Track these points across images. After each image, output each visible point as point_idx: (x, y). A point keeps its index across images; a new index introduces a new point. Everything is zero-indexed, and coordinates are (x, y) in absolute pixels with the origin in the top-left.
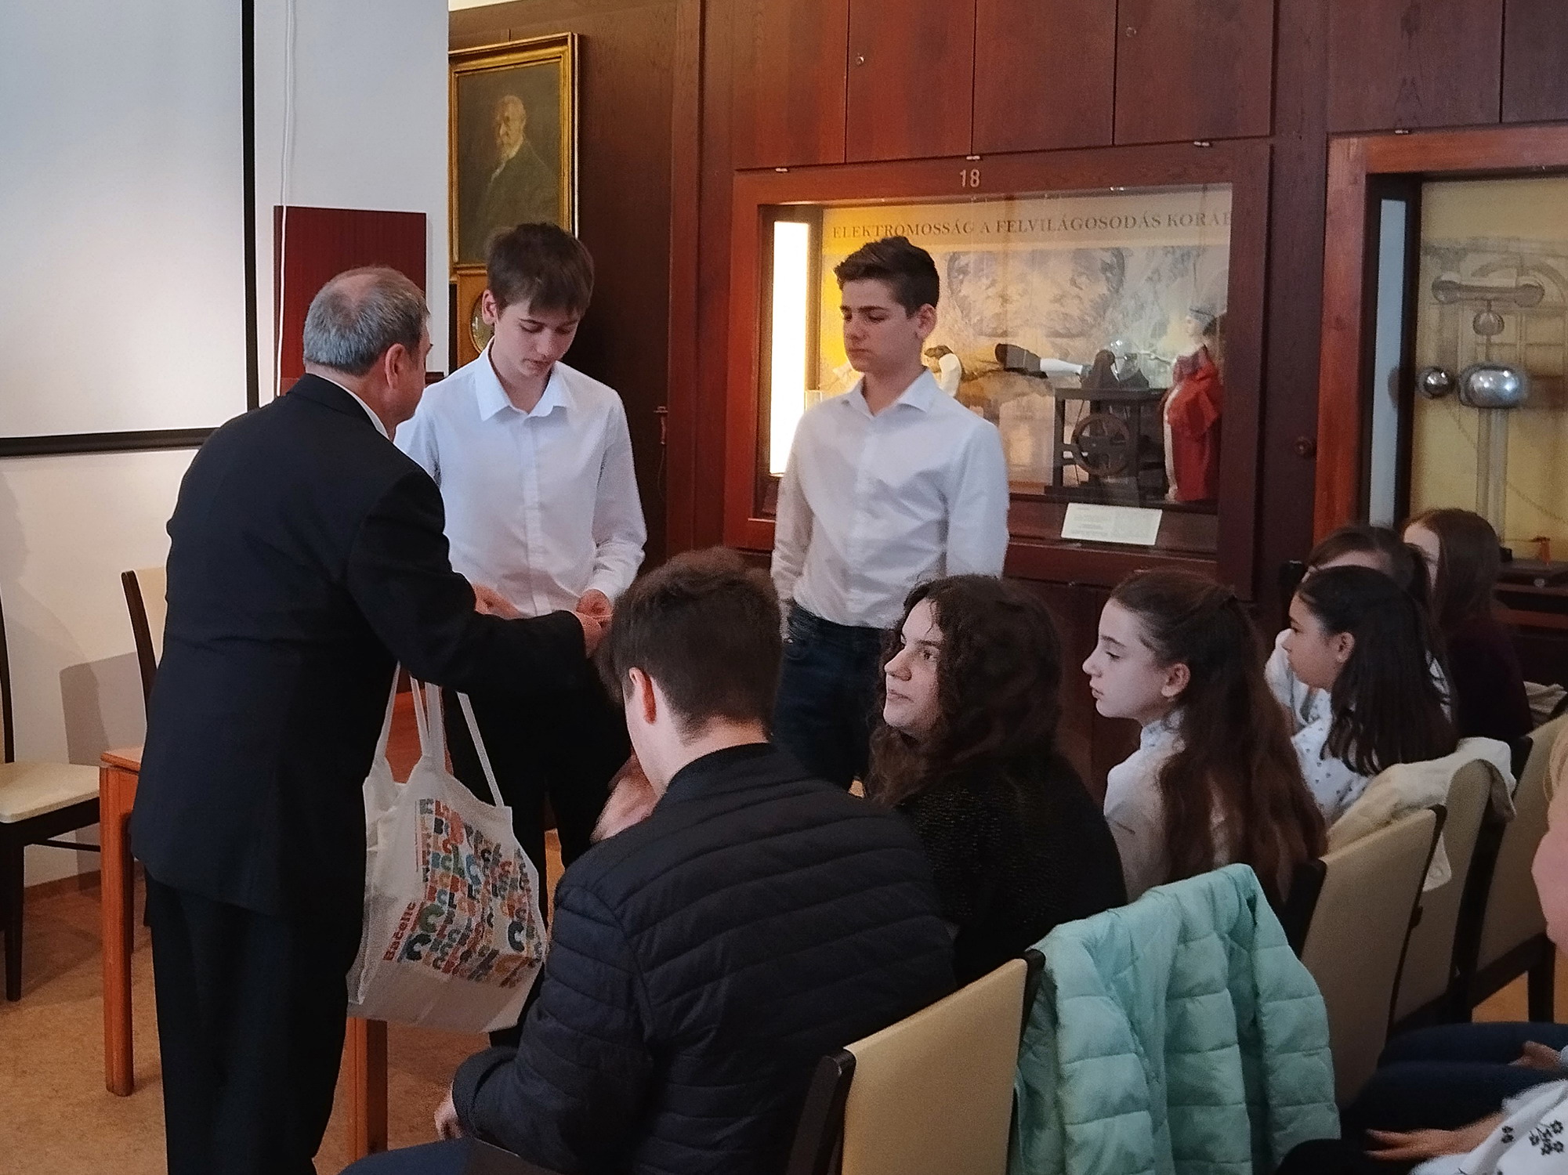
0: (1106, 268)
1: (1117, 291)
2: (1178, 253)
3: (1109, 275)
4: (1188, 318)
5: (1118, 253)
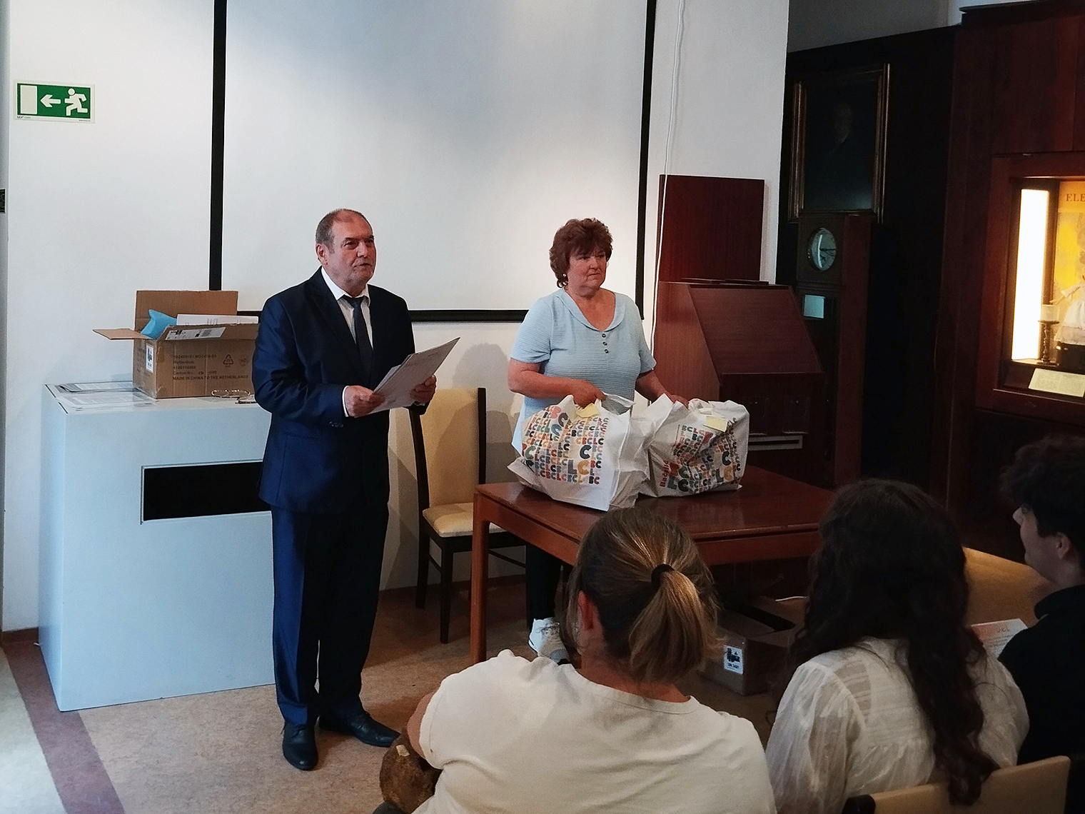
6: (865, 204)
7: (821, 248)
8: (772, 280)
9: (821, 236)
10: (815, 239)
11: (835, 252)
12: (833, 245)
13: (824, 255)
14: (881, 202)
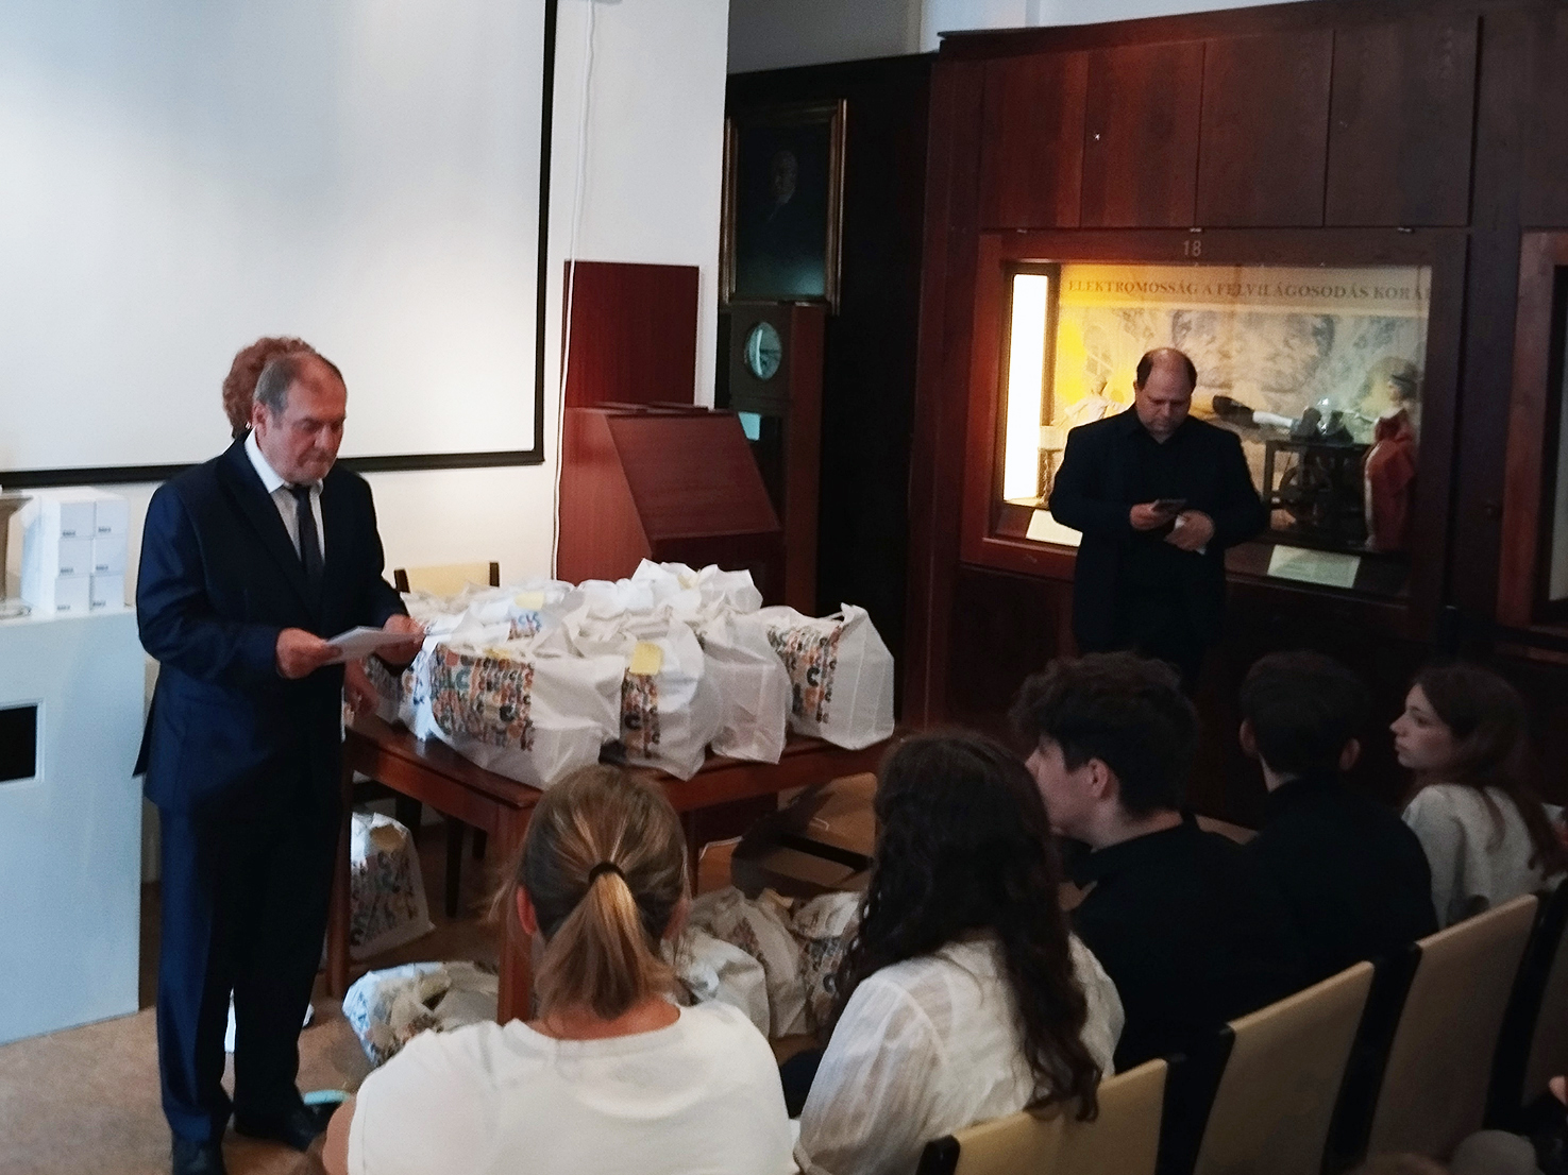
0: (1317, 332)
1: (1327, 355)
2: (1383, 322)
3: (1319, 338)
4: (1390, 383)
5: (1328, 320)
6: (816, 289)
7: (760, 349)
8: (710, 404)
9: (760, 333)
10: (753, 336)
11: (779, 355)
12: (776, 345)
13: (765, 358)
14: (836, 288)
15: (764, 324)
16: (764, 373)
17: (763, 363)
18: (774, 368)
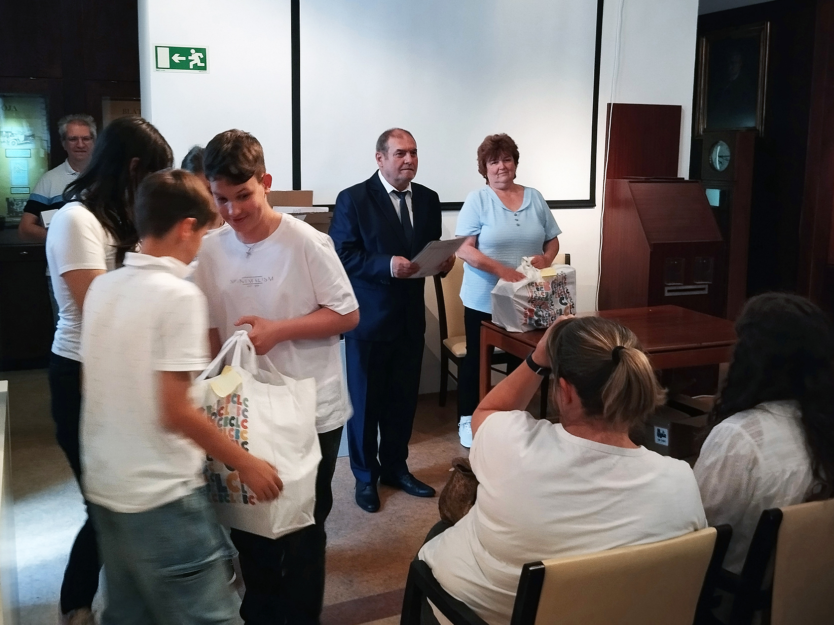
6: (751, 124)
7: (719, 155)
8: (687, 178)
9: (719, 148)
10: (715, 149)
11: (729, 158)
12: (727, 153)
13: (721, 160)
14: (762, 121)
15: (721, 142)
16: (720, 168)
17: (720, 162)
18: (726, 164)
